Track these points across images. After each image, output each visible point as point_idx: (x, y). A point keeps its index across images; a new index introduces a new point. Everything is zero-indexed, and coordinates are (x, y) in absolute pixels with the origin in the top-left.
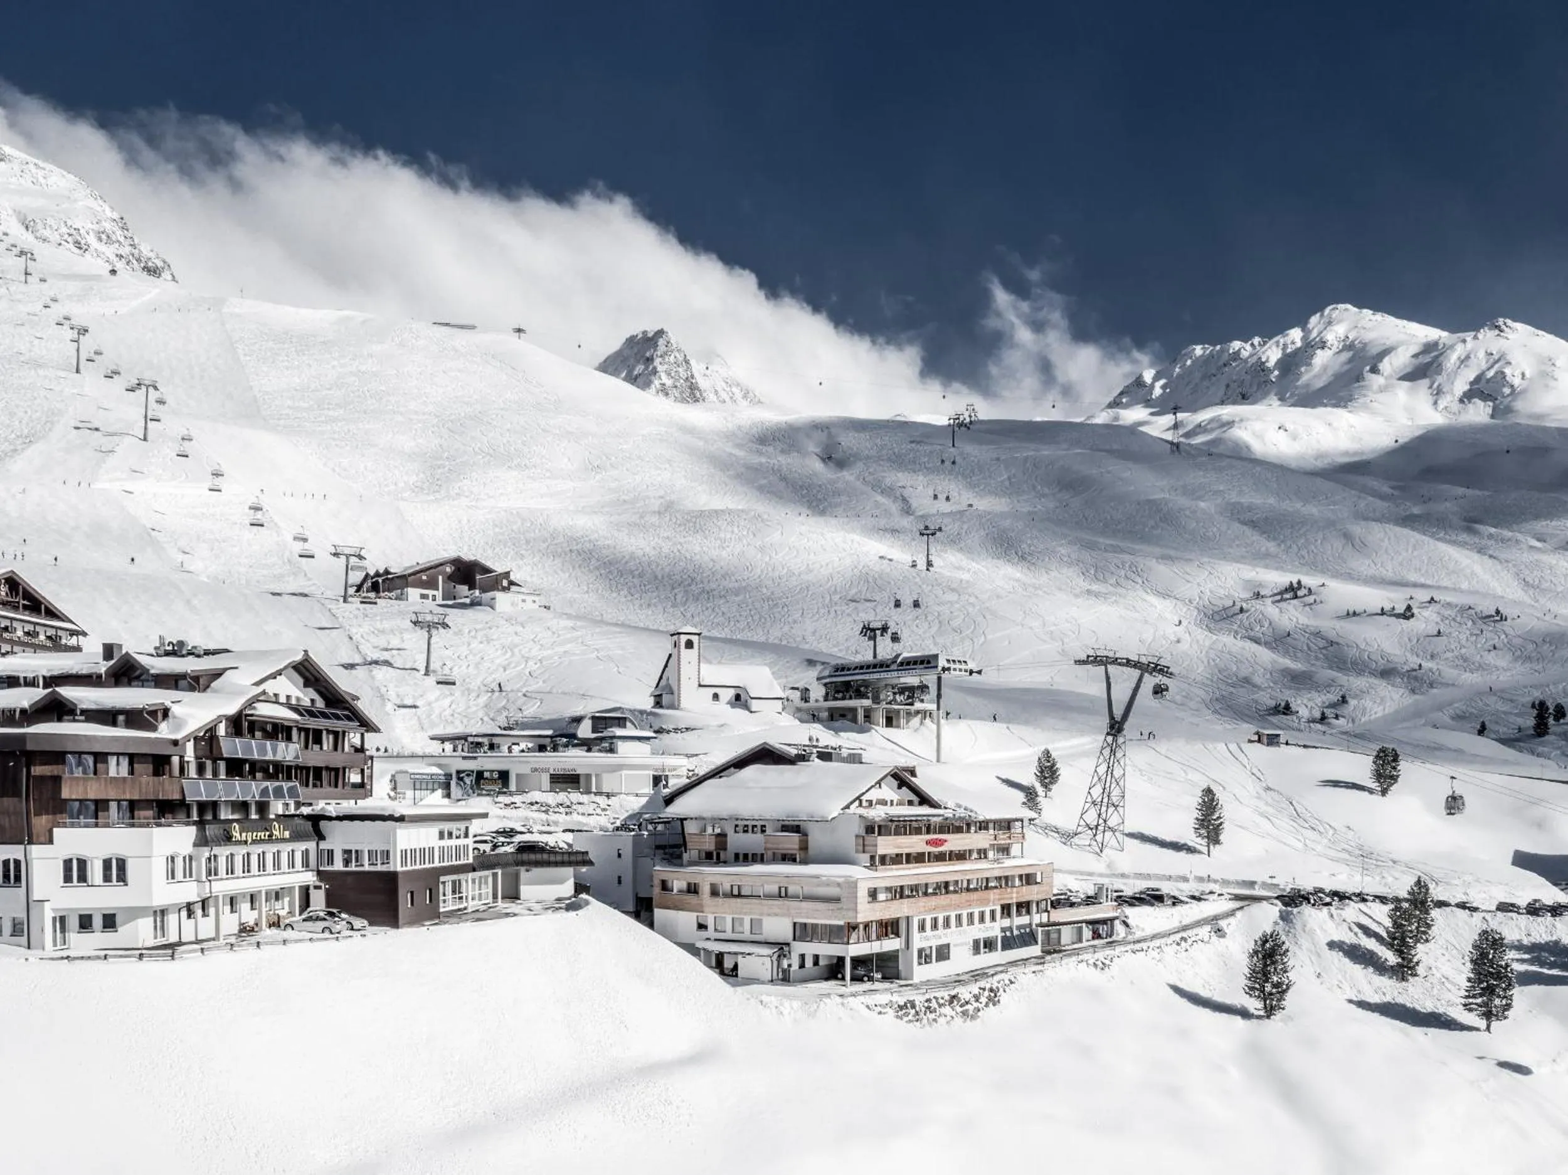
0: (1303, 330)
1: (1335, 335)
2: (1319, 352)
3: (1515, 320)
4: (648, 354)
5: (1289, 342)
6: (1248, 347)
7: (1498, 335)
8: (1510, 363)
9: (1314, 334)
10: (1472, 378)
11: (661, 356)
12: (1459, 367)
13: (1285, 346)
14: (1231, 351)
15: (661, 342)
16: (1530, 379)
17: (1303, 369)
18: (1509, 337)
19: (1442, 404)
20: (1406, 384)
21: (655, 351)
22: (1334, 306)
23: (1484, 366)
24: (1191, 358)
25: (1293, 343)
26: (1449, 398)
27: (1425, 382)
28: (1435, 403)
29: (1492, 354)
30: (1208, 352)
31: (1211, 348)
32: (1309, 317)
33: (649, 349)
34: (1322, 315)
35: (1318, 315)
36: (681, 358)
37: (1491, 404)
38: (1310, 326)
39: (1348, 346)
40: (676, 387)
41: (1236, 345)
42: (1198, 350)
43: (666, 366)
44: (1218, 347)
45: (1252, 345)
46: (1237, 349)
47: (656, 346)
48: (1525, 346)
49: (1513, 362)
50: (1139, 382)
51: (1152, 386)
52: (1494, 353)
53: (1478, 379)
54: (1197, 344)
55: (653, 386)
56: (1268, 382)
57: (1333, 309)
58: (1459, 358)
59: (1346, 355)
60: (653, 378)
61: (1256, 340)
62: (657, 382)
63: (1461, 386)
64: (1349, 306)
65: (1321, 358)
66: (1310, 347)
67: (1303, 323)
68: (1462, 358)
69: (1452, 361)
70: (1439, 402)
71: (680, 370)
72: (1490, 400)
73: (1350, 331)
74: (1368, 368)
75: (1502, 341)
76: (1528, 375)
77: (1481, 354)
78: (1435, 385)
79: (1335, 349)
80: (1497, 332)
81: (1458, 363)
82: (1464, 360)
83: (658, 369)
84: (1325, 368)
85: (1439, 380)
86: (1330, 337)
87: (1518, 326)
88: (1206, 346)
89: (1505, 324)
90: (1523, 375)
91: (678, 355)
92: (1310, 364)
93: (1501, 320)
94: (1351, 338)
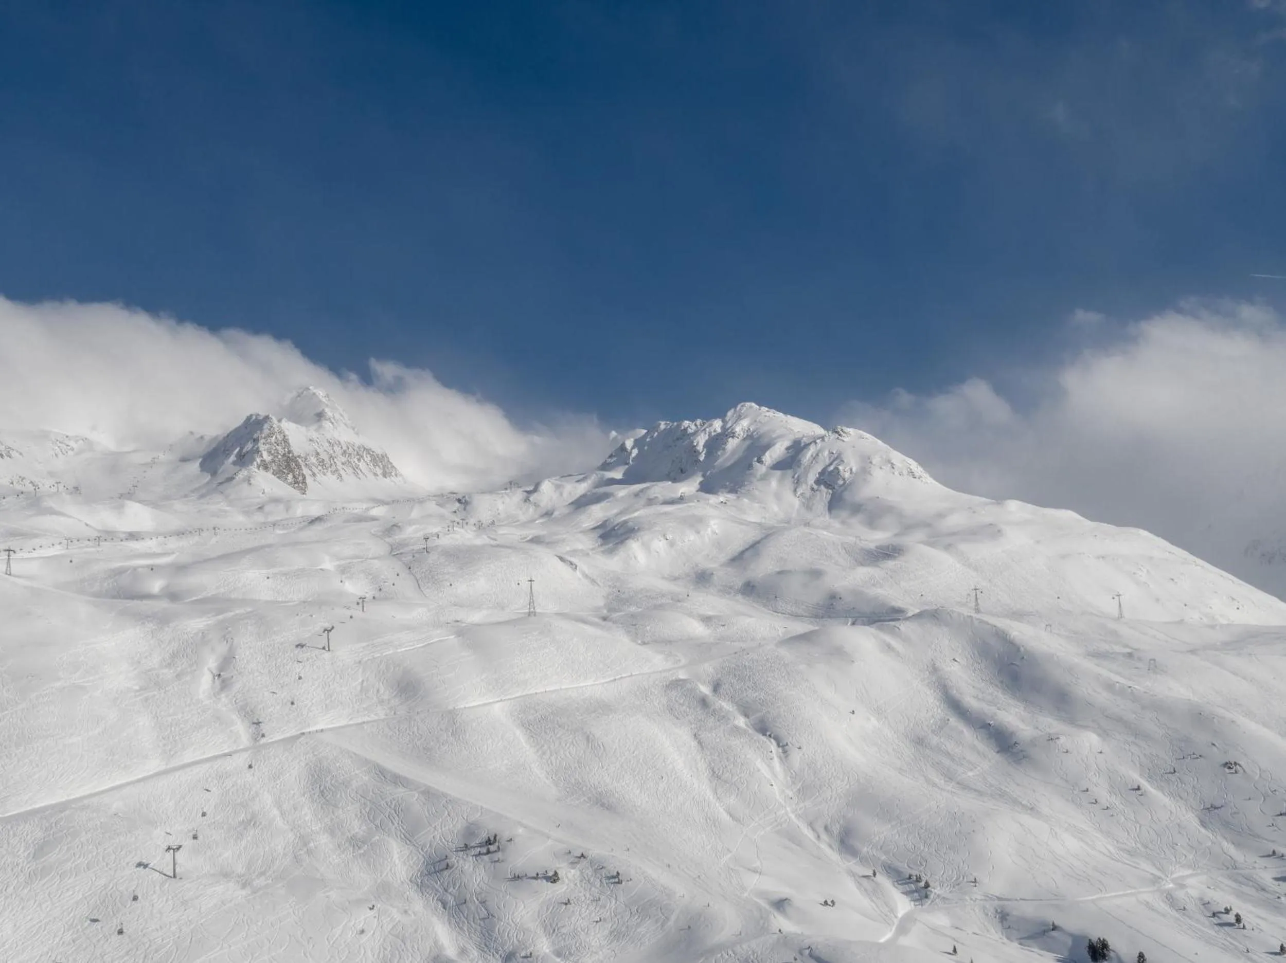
0: (723, 421)
1: (742, 427)
2: (730, 439)
3: (848, 427)
4: (255, 436)
5: (712, 430)
6: (693, 427)
7: (838, 438)
8: (843, 461)
9: (729, 425)
10: (820, 470)
11: (265, 438)
12: (812, 463)
13: (710, 433)
14: (683, 428)
15: (266, 426)
16: (856, 474)
17: (719, 453)
18: (845, 439)
19: (799, 491)
20: (778, 473)
21: (261, 433)
22: (742, 404)
23: (828, 462)
24: (657, 431)
25: (715, 431)
26: (804, 486)
27: (790, 472)
28: (795, 491)
29: (833, 453)
30: (669, 427)
31: (671, 424)
32: (727, 411)
33: (256, 432)
34: (735, 411)
35: (732, 410)
36: (280, 438)
37: (830, 491)
38: (727, 419)
39: (749, 436)
40: (274, 461)
41: (686, 423)
42: (663, 425)
43: (268, 446)
44: (675, 424)
45: (696, 425)
46: (686, 426)
47: (261, 430)
48: (854, 447)
49: (845, 461)
50: (623, 448)
51: (631, 453)
52: (834, 452)
53: (822, 473)
54: (662, 420)
55: (255, 463)
56: (698, 461)
57: (742, 406)
58: (812, 456)
59: (748, 442)
60: (256, 455)
61: (699, 422)
62: (258, 460)
63: (812, 477)
64: (753, 404)
65: (732, 444)
66: (726, 434)
67: (722, 415)
68: (814, 455)
69: (807, 458)
70: (797, 490)
71: (279, 448)
72: (830, 489)
73: (751, 424)
74: (756, 459)
75: (839, 443)
76: (854, 470)
77: (826, 453)
78: (796, 476)
79: (741, 438)
80: (837, 435)
81: (811, 459)
82: (815, 457)
83: (261, 449)
84: (734, 452)
85: (800, 471)
86: (738, 429)
87: (851, 430)
88: (668, 422)
89: (842, 430)
90: (851, 470)
91: (278, 436)
92: (724, 449)
93: (839, 427)
94: (751, 429)
